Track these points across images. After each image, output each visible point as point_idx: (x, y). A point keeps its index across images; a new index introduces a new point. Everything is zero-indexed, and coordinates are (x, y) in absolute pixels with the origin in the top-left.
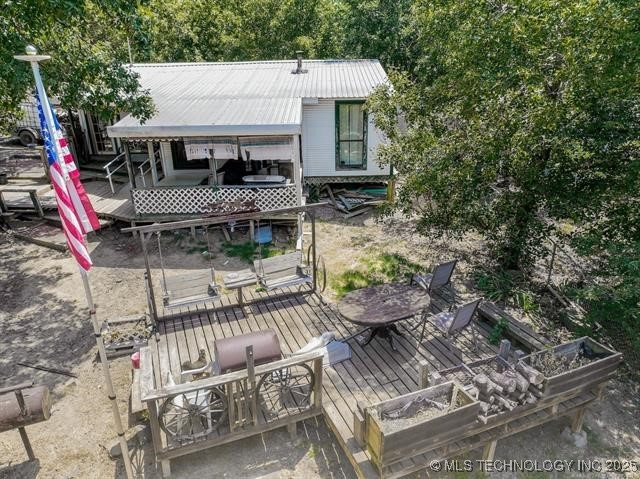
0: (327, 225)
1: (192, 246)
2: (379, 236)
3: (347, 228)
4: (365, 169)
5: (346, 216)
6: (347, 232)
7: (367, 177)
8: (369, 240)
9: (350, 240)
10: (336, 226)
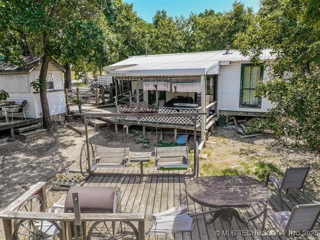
0: (226, 140)
1: (141, 140)
2: (262, 151)
3: (240, 143)
4: (260, 108)
5: (242, 137)
6: (239, 145)
7: (261, 113)
8: (253, 152)
9: (239, 150)
10: (232, 141)
